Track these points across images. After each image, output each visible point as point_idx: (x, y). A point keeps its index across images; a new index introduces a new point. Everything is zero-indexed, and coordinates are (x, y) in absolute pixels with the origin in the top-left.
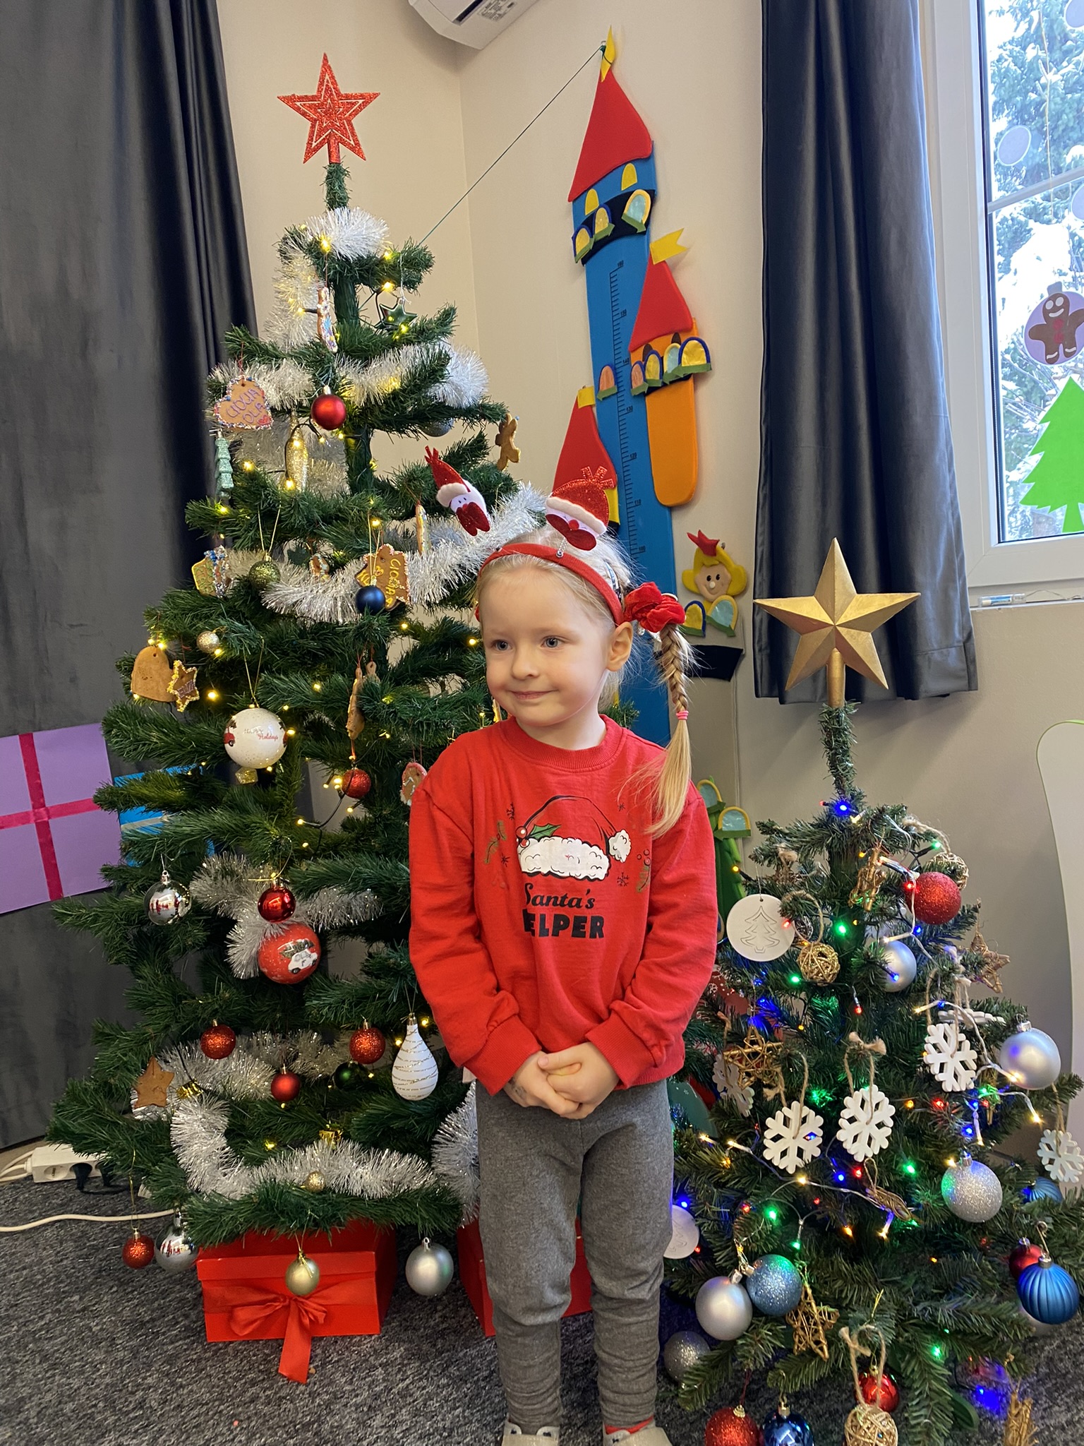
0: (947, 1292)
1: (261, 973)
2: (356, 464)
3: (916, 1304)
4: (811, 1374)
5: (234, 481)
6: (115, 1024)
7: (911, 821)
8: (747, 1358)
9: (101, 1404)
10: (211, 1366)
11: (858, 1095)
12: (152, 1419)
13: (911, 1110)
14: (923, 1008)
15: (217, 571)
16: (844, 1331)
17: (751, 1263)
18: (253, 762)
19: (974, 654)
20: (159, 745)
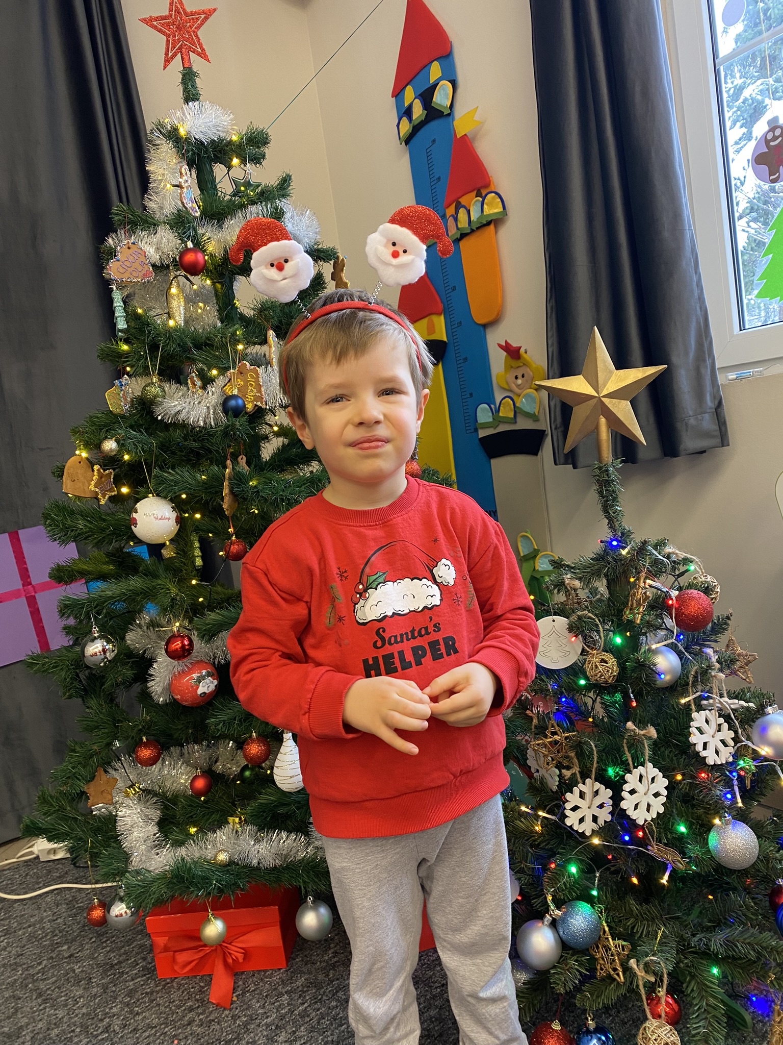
0: (719, 925)
1: (175, 699)
2: (223, 303)
3: (694, 935)
4: (611, 995)
5: (127, 323)
7: (670, 550)
8: (558, 984)
10: (160, 997)
11: (637, 772)
12: (115, 1040)
13: (680, 781)
14: (687, 699)
15: (123, 395)
16: (633, 963)
17: (558, 908)
18: (153, 538)
19: (724, 418)
20: (84, 530)
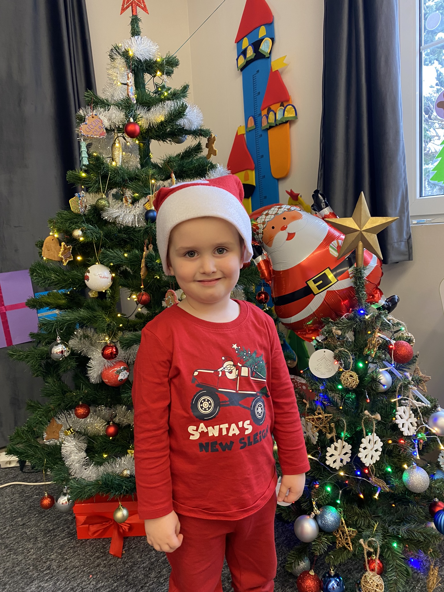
0: (402, 521)
1: (102, 381)
2: (143, 155)
3: (389, 526)
4: (343, 558)
5: (89, 161)
6: (36, 401)
8: (316, 550)
9: (31, 568)
10: (79, 550)
11: (367, 438)
12: (54, 574)
13: (390, 444)
14: (395, 400)
15: (81, 202)
16: (361, 541)
17: (319, 509)
18: (98, 288)
19: (412, 245)
20: (55, 280)
